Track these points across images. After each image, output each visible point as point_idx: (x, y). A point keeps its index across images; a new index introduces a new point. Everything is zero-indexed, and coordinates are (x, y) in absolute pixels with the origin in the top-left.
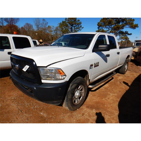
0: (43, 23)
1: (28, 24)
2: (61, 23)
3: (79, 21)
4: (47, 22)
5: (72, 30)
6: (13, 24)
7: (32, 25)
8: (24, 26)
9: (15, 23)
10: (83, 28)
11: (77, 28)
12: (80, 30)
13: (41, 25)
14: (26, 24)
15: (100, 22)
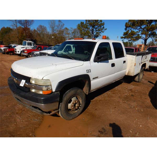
0: (59, 25)
1: (41, 26)
2: (79, 24)
3: (102, 22)
4: (63, 24)
5: (93, 32)
6: (27, 26)
7: (46, 27)
8: (37, 28)
9: (29, 26)
10: (106, 29)
11: (99, 30)
12: (103, 32)
13: (57, 27)
14: (39, 26)
15: (128, 22)
